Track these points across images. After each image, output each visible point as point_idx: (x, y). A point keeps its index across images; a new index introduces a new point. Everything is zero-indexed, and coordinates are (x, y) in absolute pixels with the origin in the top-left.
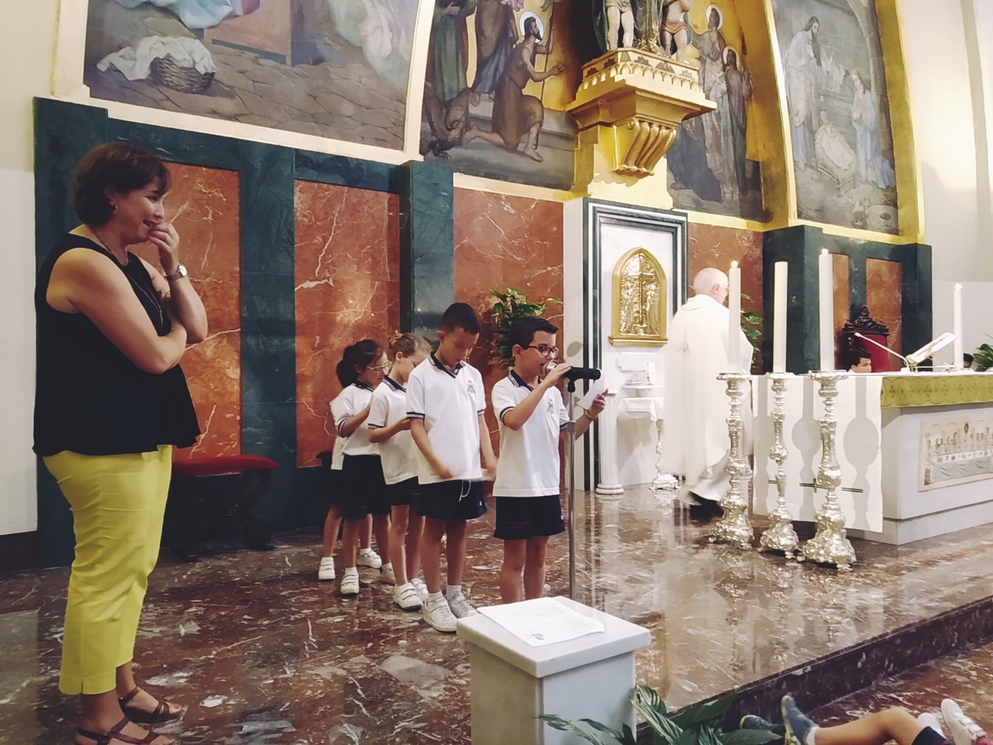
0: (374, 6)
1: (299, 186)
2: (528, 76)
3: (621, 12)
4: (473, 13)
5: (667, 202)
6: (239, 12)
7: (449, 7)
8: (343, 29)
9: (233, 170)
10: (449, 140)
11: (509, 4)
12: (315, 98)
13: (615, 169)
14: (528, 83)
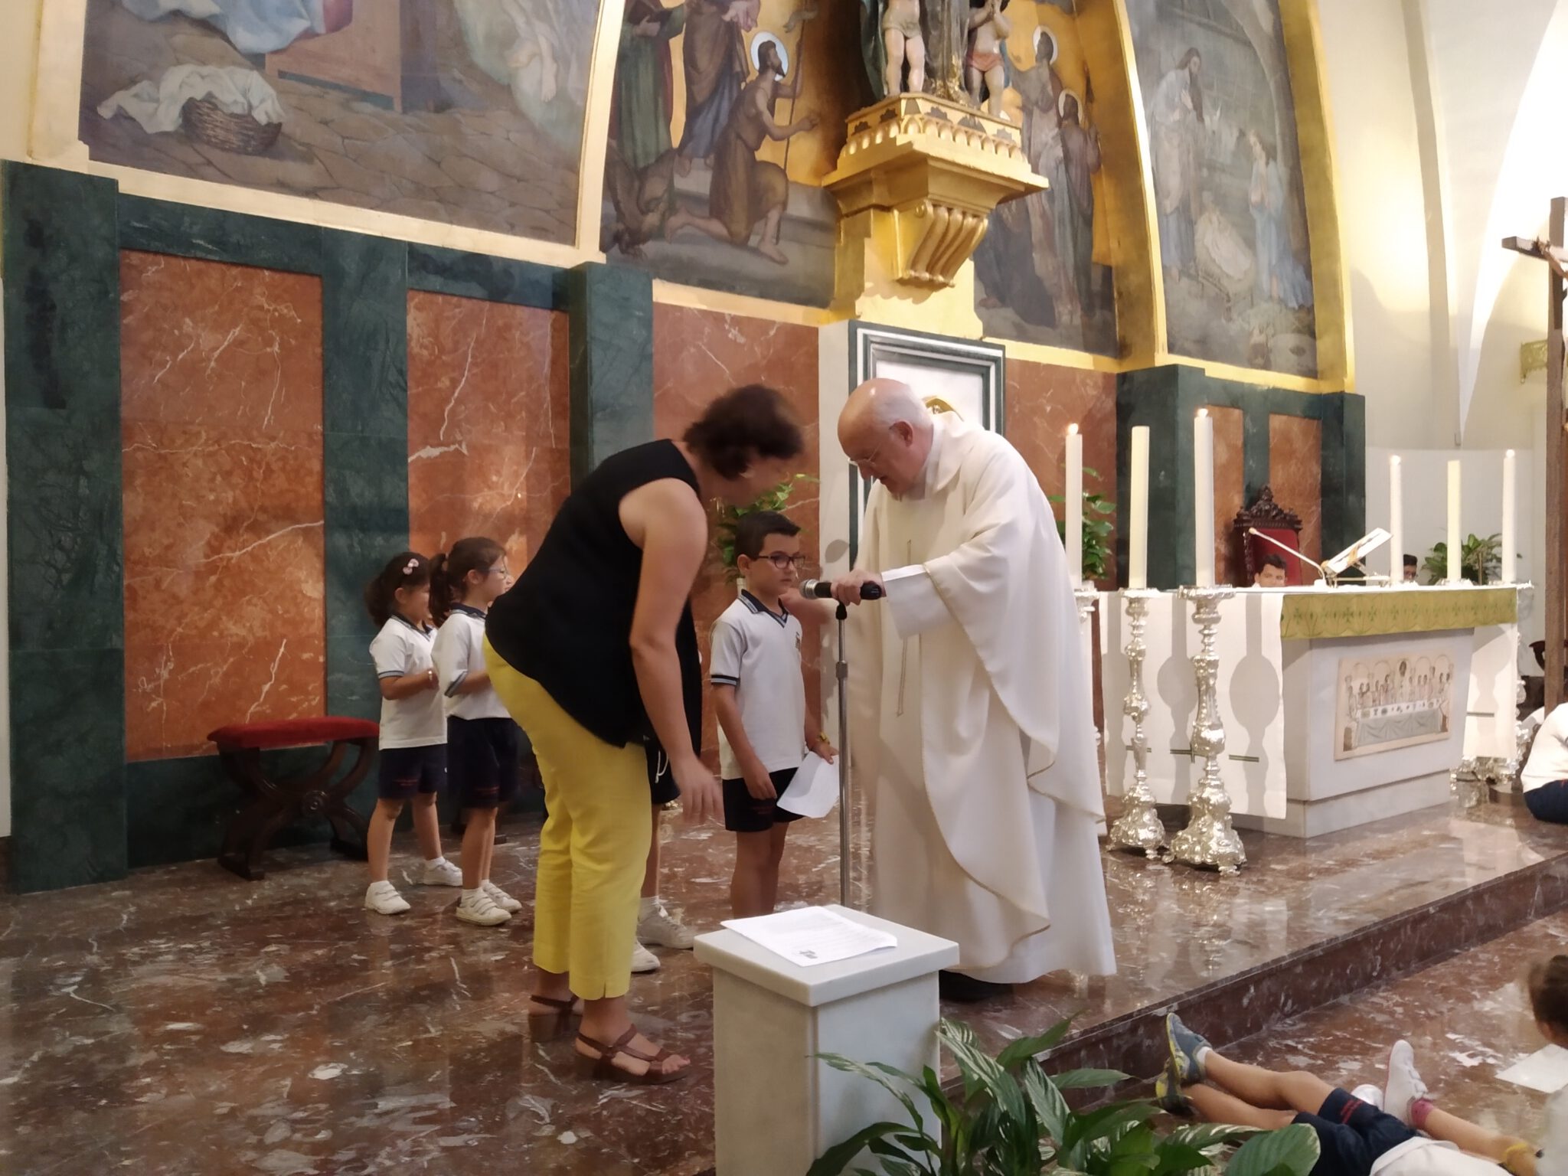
0: (528, 22)
1: (415, 299)
2: (763, 131)
3: (906, 38)
4: (679, 32)
5: (973, 327)
6: (321, 28)
7: (644, 23)
8: (482, 57)
9: (312, 275)
10: (645, 227)
11: (735, 20)
12: (439, 164)
13: (896, 278)
14: (764, 142)
